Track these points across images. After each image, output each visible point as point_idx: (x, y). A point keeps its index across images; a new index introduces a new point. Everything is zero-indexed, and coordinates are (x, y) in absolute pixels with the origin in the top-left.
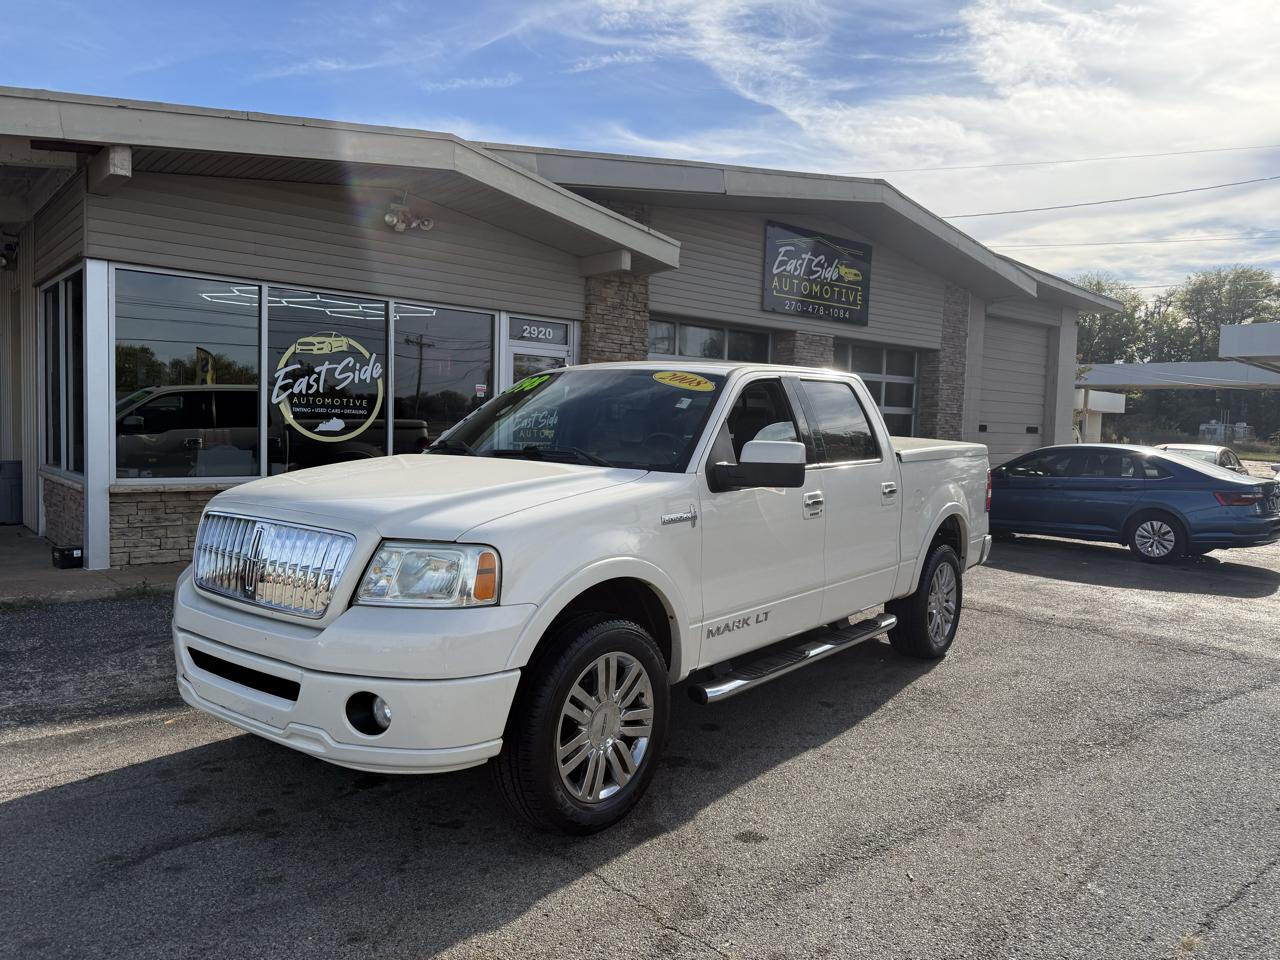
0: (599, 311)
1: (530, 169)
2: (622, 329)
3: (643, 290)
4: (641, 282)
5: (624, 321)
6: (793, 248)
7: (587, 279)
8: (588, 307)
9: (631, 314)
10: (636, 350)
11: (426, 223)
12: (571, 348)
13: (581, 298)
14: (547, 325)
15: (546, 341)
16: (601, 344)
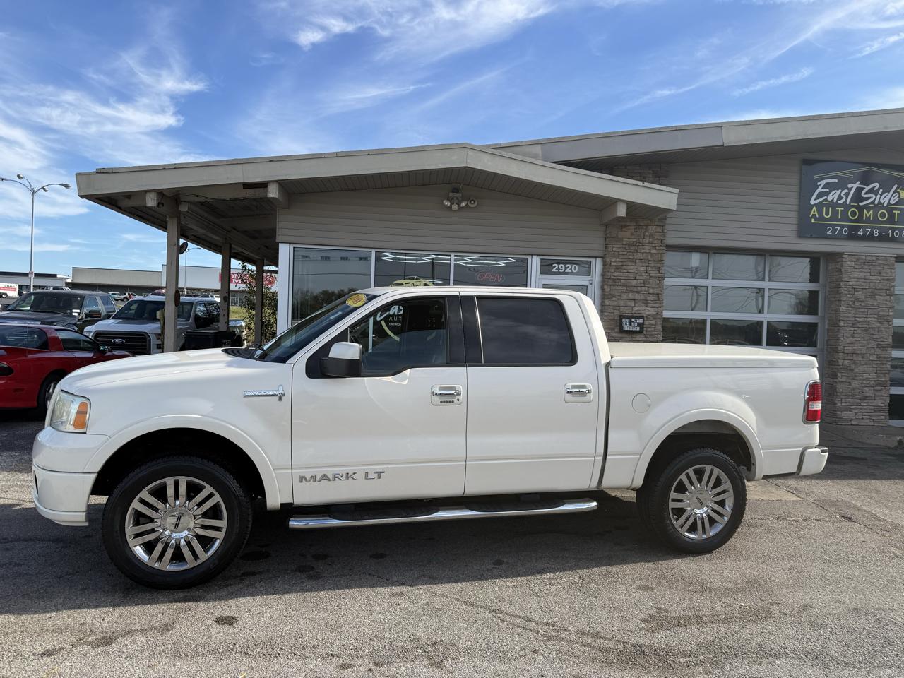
0: (615, 249)
1: (535, 156)
2: (637, 261)
3: (659, 229)
4: (656, 224)
5: (640, 255)
7: (606, 225)
8: (606, 247)
10: (651, 277)
11: (472, 202)
12: (593, 278)
13: (602, 241)
14: (572, 263)
15: (572, 274)
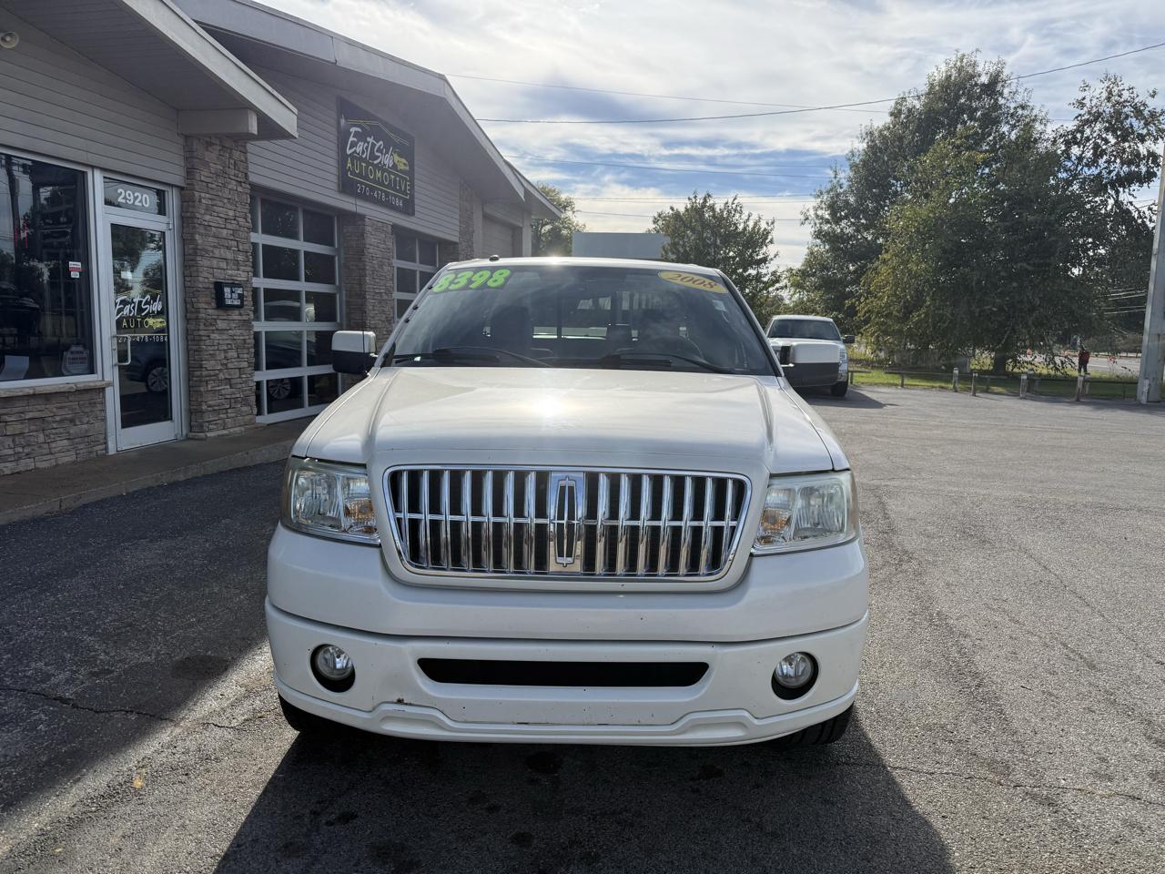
0: (203, 178)
2: (226, 201)
3: (243, 158)
4: (240, 148)
5: (227, 191)
6: (360, 130)
7: (187, 137)
8: (190, 172)
9: (233, 185)
11: (8, 39)
12: (171, 220)
13: (181, 160)
14: (143, 189)
15: (143, 209)
16: (207, 217)
